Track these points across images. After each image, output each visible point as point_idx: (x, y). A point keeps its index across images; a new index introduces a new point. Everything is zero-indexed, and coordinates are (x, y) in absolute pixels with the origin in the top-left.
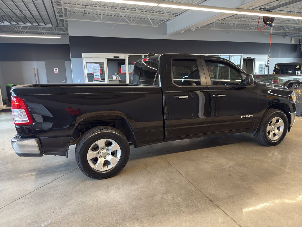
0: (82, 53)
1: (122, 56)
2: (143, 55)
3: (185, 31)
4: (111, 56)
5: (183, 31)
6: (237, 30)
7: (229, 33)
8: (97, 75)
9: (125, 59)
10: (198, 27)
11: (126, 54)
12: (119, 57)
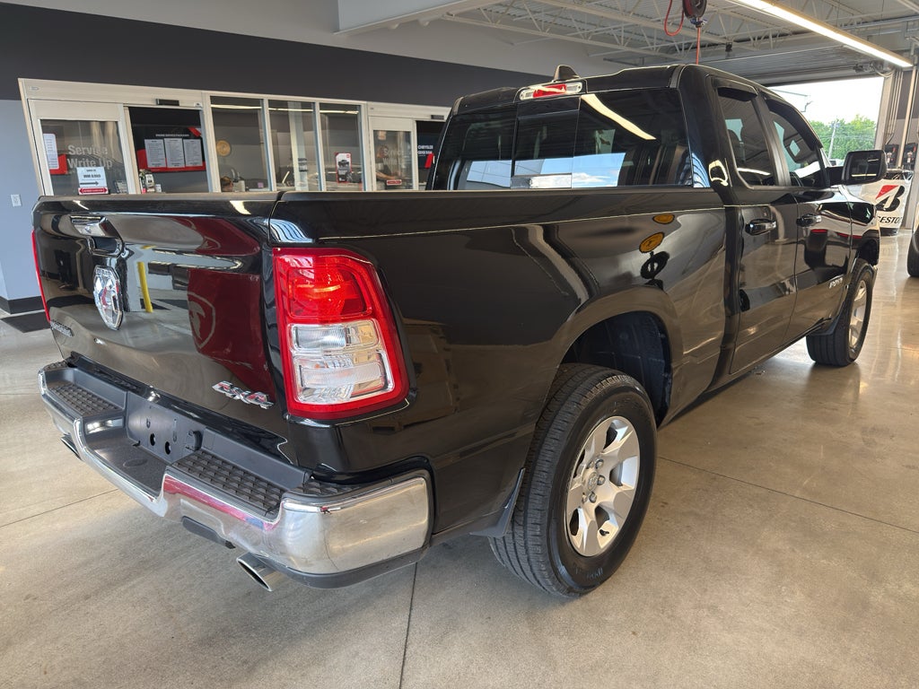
0: (19, 79)
1: (189, 98)
2: (266, 97)
3: (400, 25)
4: (147, 96)
5: (397, 25)
6: (546, 34)
7: (512, 44)
8: (90, 173)
9: (198, 111)
10: (451, 13)
11: (203, 91)
12: (176, 103)
